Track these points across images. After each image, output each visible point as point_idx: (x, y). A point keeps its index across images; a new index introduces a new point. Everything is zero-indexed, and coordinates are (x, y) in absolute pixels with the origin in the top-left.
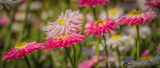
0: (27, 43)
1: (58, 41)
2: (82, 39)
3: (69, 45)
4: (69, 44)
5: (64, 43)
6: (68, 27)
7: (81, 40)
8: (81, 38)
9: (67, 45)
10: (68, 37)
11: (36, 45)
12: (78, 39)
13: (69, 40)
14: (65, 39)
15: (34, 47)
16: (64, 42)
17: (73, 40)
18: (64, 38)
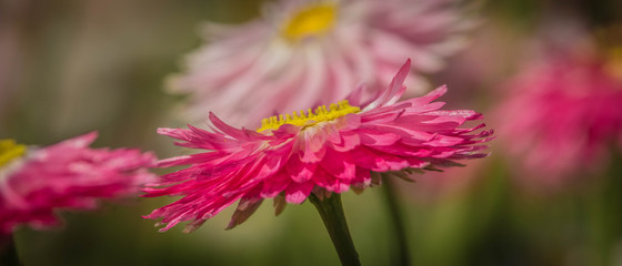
0: (21, 149)
1: (265, 145)
2: (450, 134)
3: (345, 181)
4: (350, 172)
5: (309, 166)
6: (351, 64)
7: (445, 141)
8: (447, 129)
9: (332, 180)
10: (340, 118)
11: (89, 161)
12: (418, 135)
13: (353, 142)
14: (318, 136)
15: (74, 175)
16: (310, 157)
17: (380, 141)
18: (314, 128)
